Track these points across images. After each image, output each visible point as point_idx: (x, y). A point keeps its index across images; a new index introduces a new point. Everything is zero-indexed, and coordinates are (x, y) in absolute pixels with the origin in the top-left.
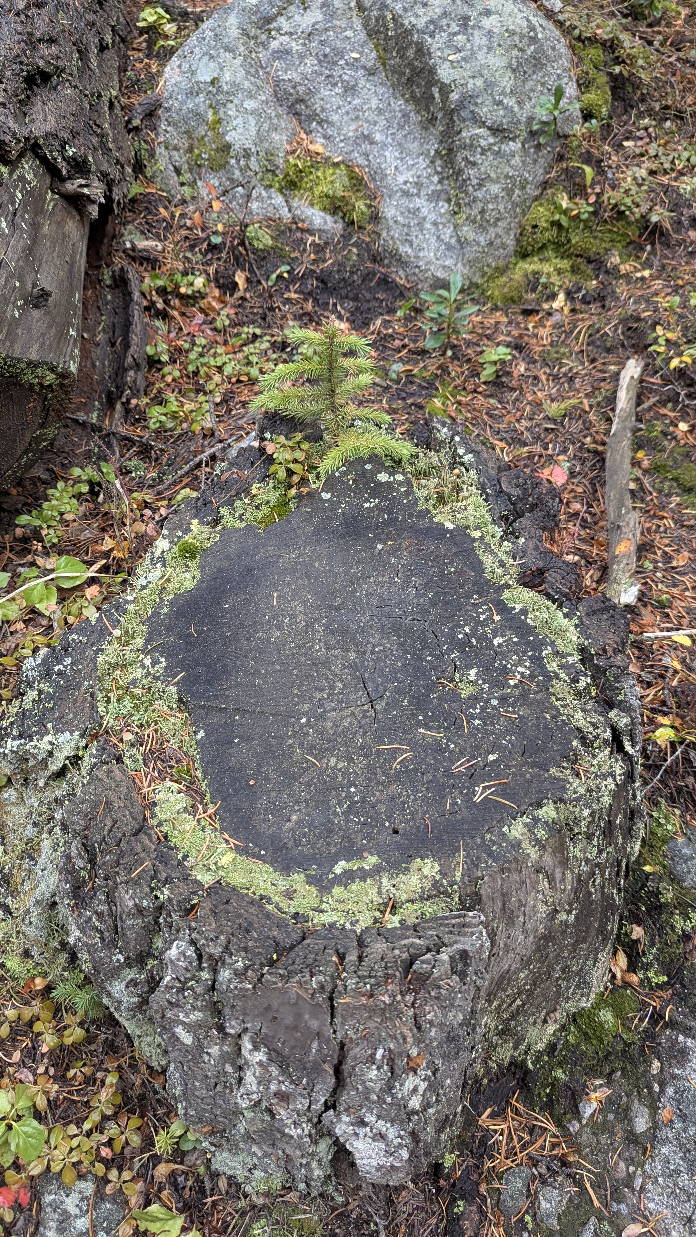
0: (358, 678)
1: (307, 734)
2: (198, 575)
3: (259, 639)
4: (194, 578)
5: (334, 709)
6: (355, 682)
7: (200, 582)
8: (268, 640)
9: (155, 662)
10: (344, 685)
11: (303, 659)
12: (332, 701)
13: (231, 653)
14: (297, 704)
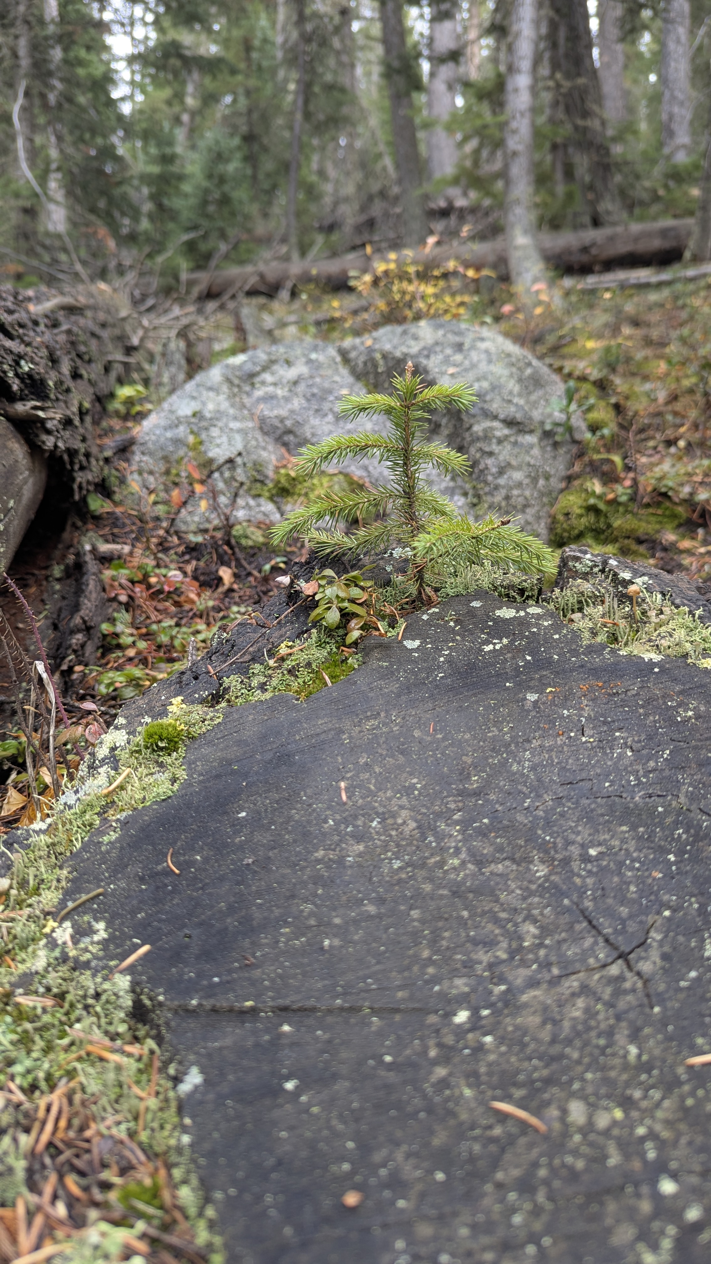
0: (568, 910)
1: (480, 1048)
2: (182, 774)
3: (318, 861)
4: (174, 780)
5: (533, 983)
6: (565, 919)
7: (187, 784)
8: (341, 861)
9: (80, 933)
10: (541, 928)
11: (427, 887)
12: (524, 963)
13: (259, 894)
14: (436, 980)
